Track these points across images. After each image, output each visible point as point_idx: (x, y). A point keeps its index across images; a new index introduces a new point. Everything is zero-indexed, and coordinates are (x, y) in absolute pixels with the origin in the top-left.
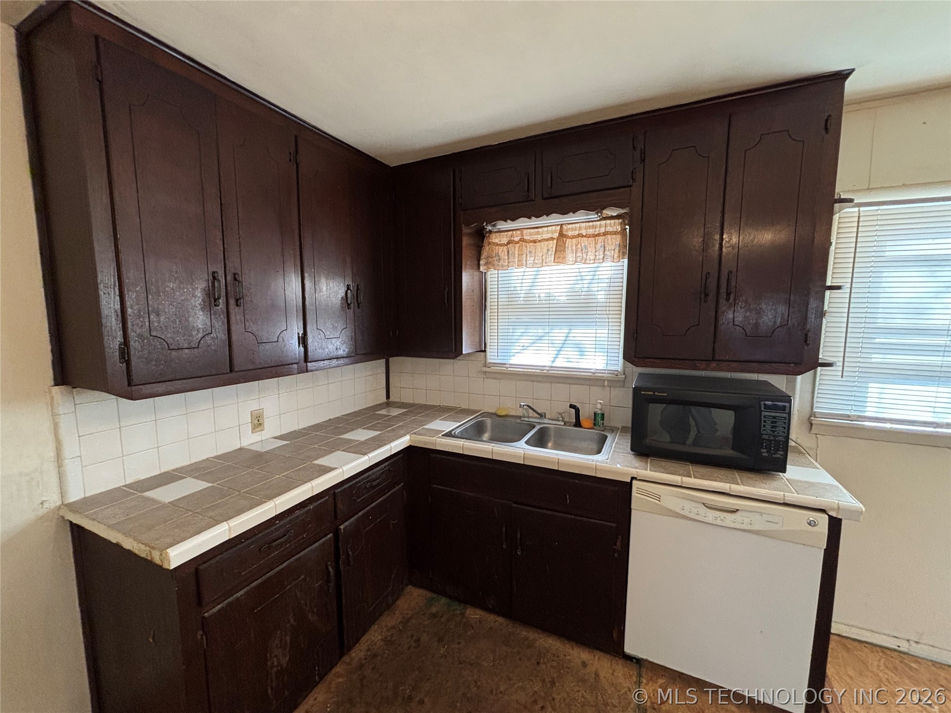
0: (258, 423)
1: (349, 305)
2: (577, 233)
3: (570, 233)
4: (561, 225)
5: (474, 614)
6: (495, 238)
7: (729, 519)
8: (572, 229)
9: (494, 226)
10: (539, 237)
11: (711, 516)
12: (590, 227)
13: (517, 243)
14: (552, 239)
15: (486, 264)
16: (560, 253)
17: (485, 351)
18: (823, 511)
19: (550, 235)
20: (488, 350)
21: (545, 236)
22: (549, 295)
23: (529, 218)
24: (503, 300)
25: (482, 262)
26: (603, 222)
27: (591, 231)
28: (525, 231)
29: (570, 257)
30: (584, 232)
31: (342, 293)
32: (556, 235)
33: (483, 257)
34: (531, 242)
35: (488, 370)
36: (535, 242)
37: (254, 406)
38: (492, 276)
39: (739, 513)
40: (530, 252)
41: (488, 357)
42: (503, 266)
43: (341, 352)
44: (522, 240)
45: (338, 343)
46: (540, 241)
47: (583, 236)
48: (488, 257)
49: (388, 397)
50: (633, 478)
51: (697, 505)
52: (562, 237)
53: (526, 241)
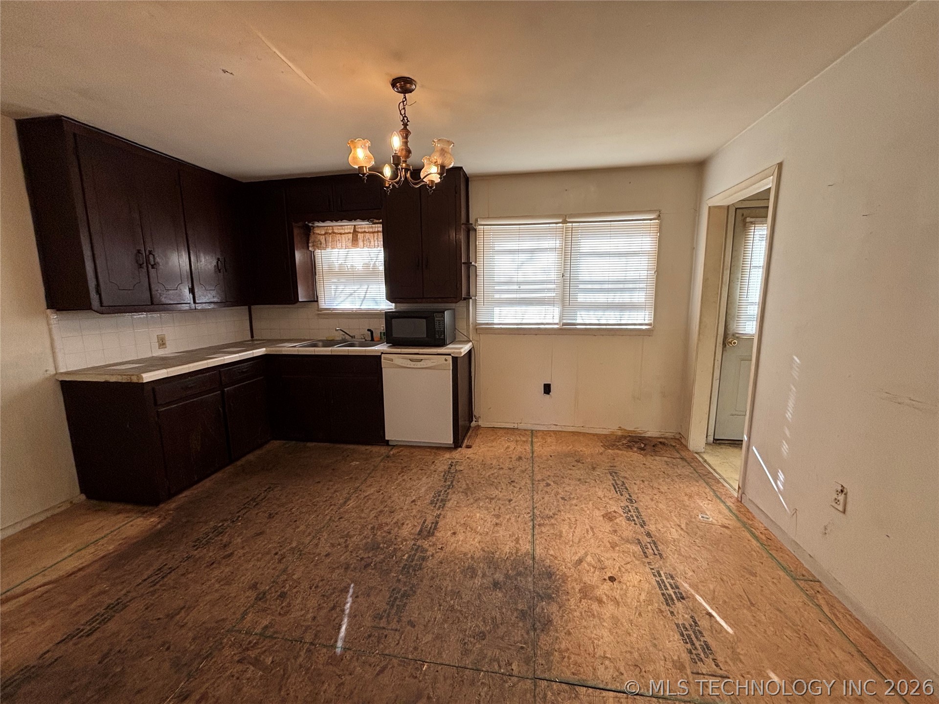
0: (162, 343)
1: (219, 270)
2: (363, 230)
3: (360, 230)
4: (355, 226)
6: (317, 231)
7: (419, 365)
8: (361, 228)
9: (313, 224)
10: (342, 232)
11: (411, 365)
12: (370, 227)
13: (330, 234)
14: (350, 233)
15: (313, 246)
16: (355, 241)
17: (317, 301)
18: (450, 355)
19: (349, 231)
20: (319, 301)
21: (346, 231)
22: (352, 266)
23: (332, 221)
24: (325, 267)
25: (310, 245)
26: (374, 225)
27: (371, 230)
28: (334, 228)
29: (361, 243)
30: (367, 230)
31: (214, 263)
32: (352, 231)
33: (310, 241)
34: (339, 234)
35: (319, 312)
36: (341, 234)
37: (159, 332)
38: (318, 253)
39: (423, 361)
40: (339, 240)
41: (320, 305)
42: (323, 248)
43: (215, 300)
44: (334, 233)
45: (214, 293)
46: (344, 234)
47: (366, 233)
48: (314, 242)
49: (252, 336)
50: (382, 353)
52: (355, 232)
53: (335, 233)
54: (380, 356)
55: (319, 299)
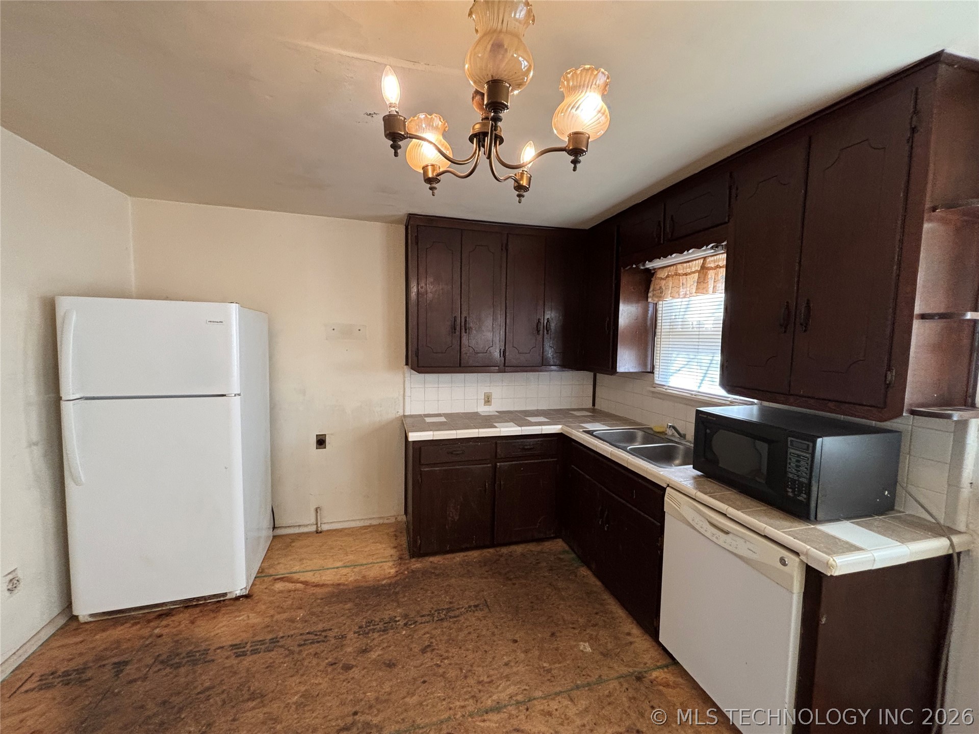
0: (488, 401)
4: (705, 258)
5: (584, 571)
6: (662, 274)
7: (721, 539)
10: (688, 271)
11: (710, 532)
13: (672, 276)
14: (697, 271)
15: (653, 296)
16: (701, 284)
17: (652, 372)
18: (797, 554)
19: (695, 268)
20: (656, 371)
21: (692, 269)
22: (699, 323)
25: (650, 294)
26: (714, 255)
29: (711, 287)
30: (721, 263)
32: (699, 268)
34: (683, 275)
35: (654, 390)
36: (686, 274)
37: (487, 390)
38: (663, 307)
39: (730, 535)
40: (683, 285)
41: (656, 378)
42: (664, 298)
44: (677, 274)
45: (528, 356)
46: (690, 274)
47: (720, 268)
48: (654, 290)
49: (594, 404)
50: (668, 486)
51: (703, 519)
52: (704, 269)
53: (679, 275)
54: (664, 489)
55: (656, 369)
